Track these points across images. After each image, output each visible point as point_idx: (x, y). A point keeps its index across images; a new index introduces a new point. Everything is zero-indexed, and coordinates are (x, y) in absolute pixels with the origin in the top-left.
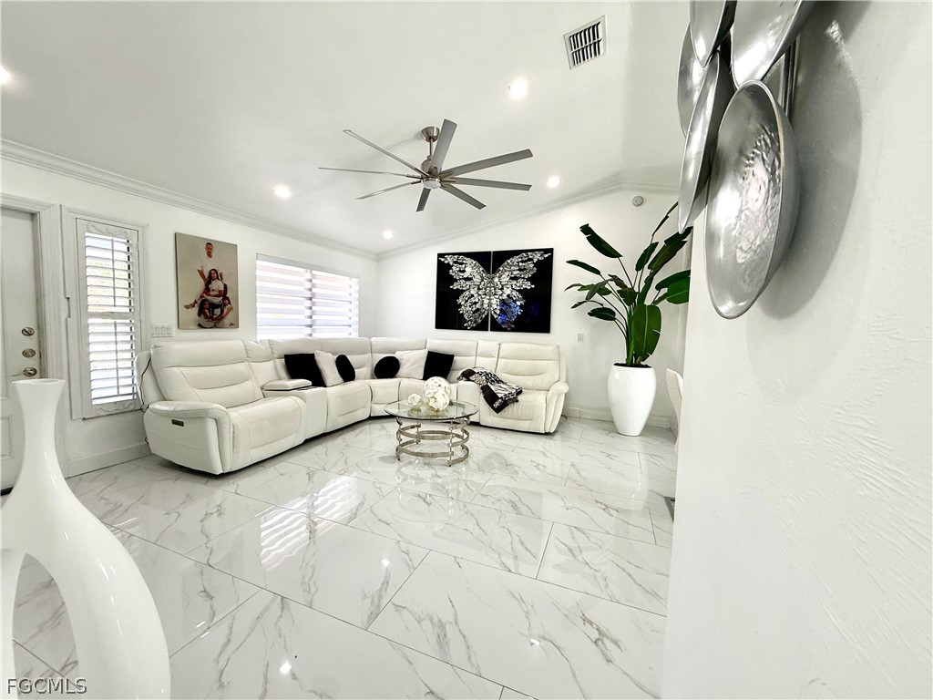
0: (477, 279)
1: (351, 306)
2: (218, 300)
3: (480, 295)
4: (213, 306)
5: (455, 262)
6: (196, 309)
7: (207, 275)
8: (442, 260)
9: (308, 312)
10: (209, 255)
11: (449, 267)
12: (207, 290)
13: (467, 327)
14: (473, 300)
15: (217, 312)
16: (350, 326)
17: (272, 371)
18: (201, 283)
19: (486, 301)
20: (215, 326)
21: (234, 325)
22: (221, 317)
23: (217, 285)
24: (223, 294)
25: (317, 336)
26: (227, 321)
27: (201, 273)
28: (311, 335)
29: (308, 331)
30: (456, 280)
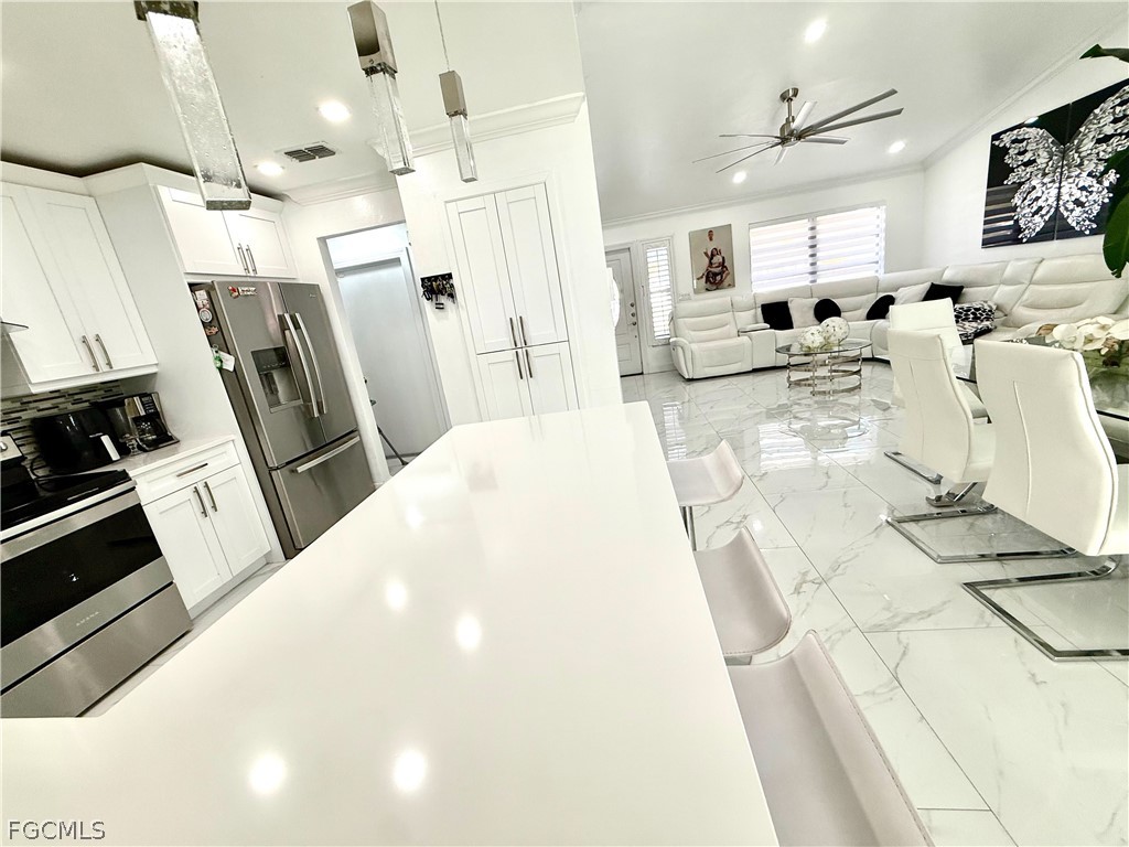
0: (1041, 161)
1: (877, 240)
2: (717, 270)
3: (1044, 184)
4: (715, 274)
5: (1013, 142)
6: (704, 279)
7: (709, 254)
8: (997, 143)
9: (811, 260)
10: (711, 239)
11: (1005, 150)
12: (711, 264)
13: (1022, 238)
14: (1034, 195)
15: (718, 278)
16: (877, 262)
17: (751, 318)
18: (707, 260)
19: (1054, 192)
20: (717, 289)
21: (732, 285)
22: (721, 281)
23: (718, 259)
24: (722, 265)
25: (819, 281)
26: (726, 283)
27: (706, 254)
28: (813, 282)
29: (811, 278)
30: (1012, 170)
